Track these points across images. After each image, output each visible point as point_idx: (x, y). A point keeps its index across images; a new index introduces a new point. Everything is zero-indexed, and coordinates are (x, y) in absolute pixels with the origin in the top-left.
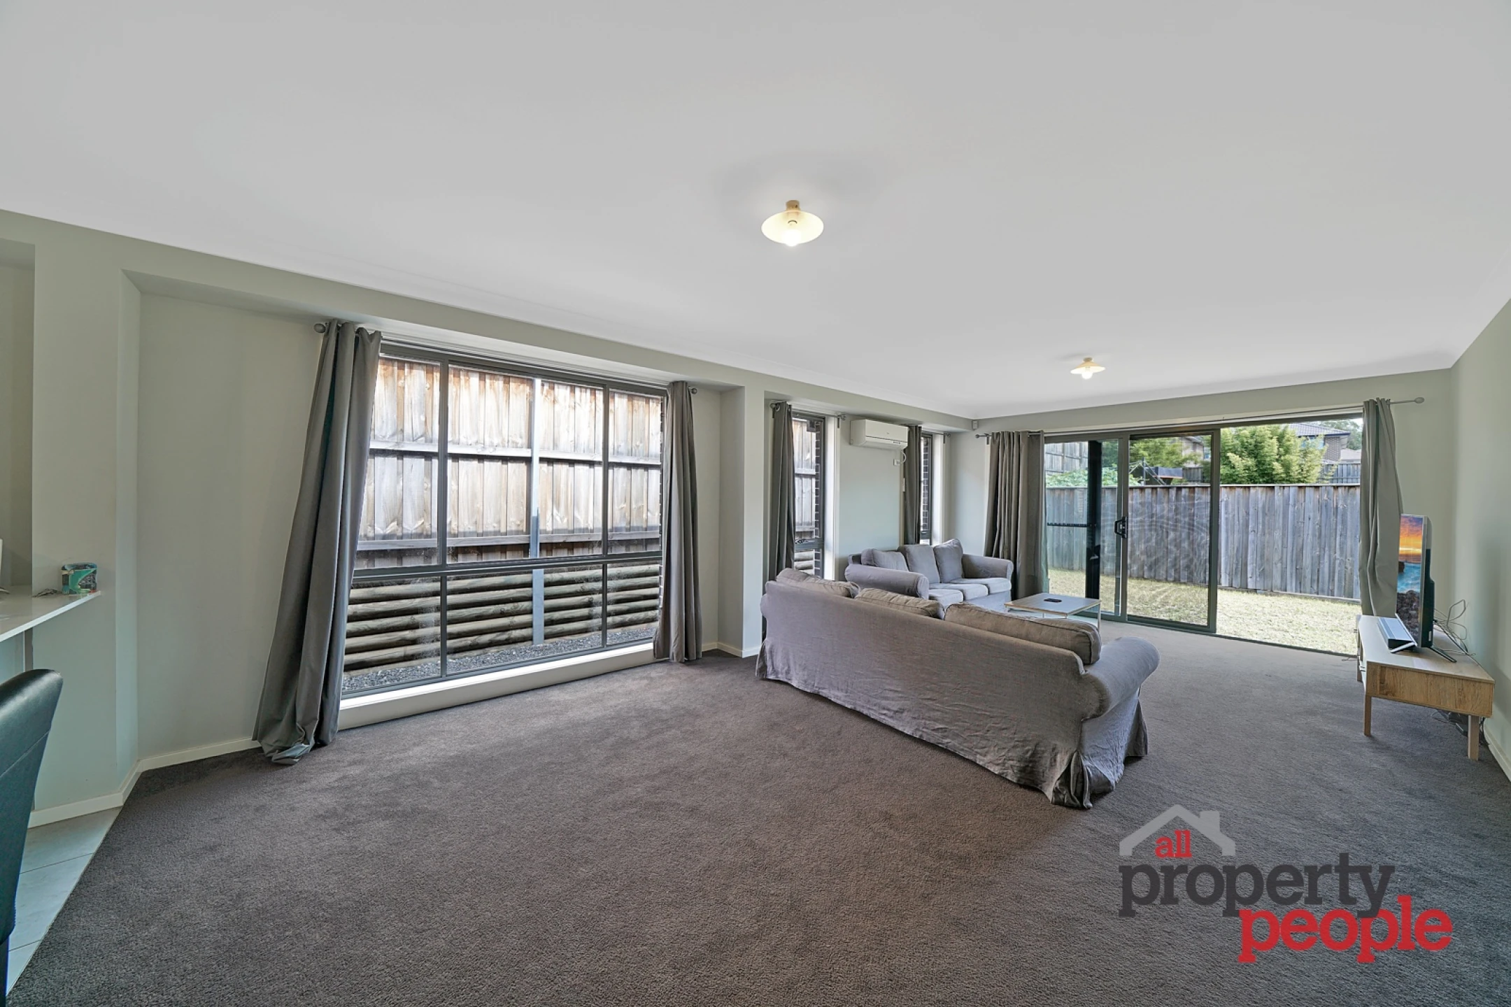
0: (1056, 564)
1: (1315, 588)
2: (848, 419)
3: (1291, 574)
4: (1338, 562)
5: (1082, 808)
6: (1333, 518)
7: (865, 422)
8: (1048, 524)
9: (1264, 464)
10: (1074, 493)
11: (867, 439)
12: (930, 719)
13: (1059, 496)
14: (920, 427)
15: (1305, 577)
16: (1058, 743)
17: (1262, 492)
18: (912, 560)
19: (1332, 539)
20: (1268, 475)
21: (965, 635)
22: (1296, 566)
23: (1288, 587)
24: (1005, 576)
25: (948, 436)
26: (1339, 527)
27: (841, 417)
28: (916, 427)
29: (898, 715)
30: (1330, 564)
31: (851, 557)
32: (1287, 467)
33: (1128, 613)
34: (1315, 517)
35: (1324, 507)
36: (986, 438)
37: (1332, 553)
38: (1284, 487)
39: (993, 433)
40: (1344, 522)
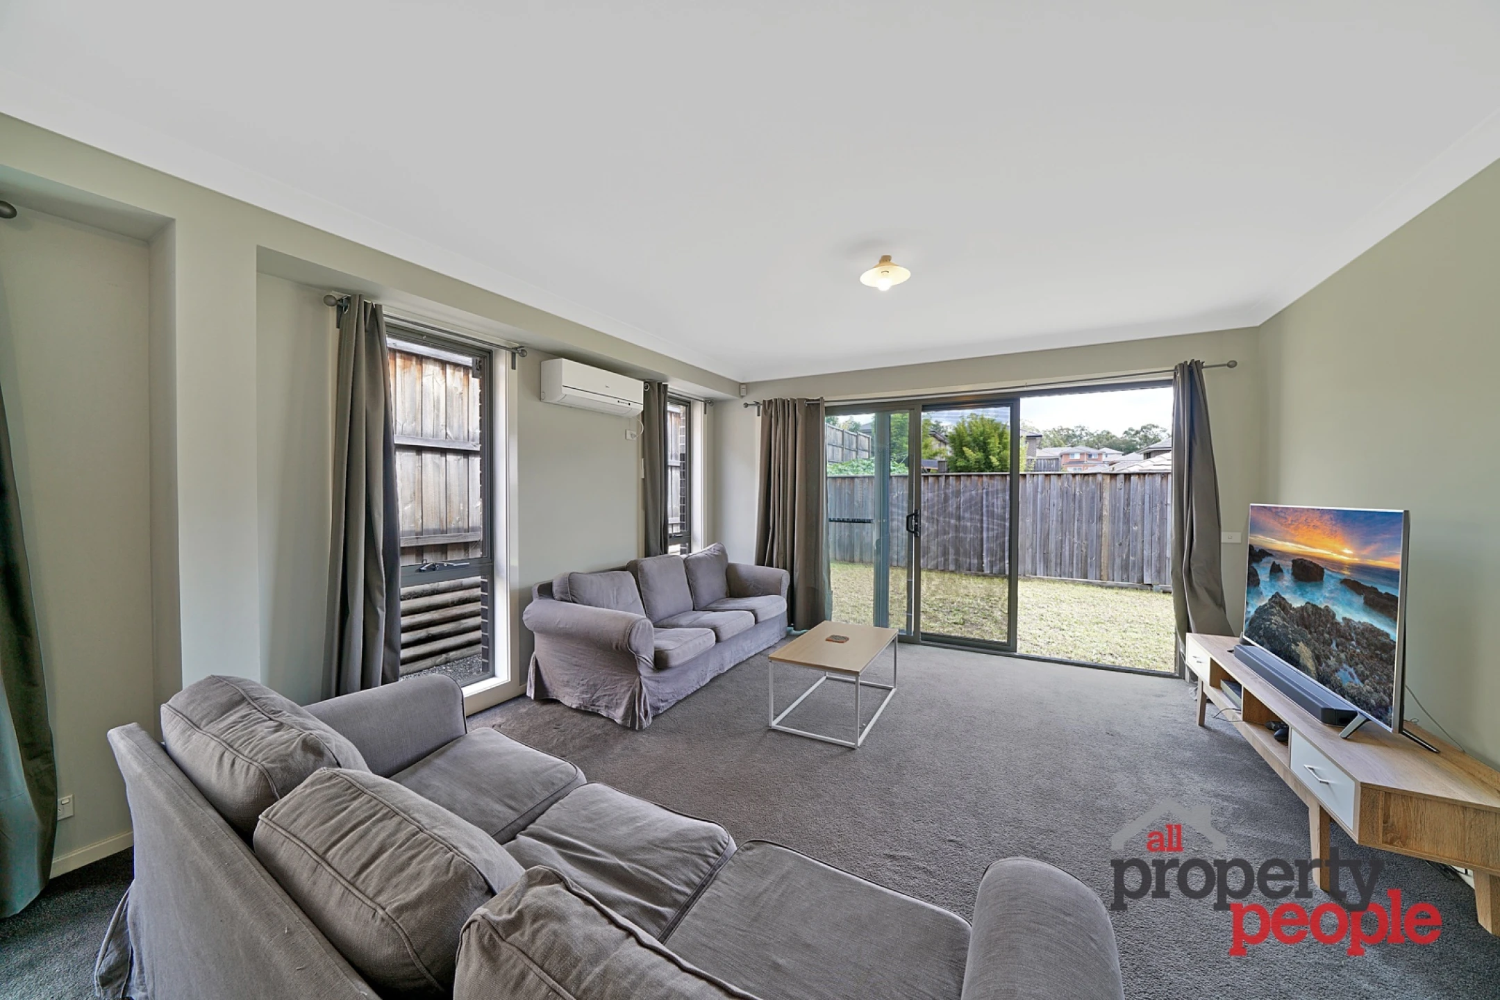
0: (838, 557)
1: (1059, 570)
2: (530, 354)
3: (1040, 559)
4: (1076, 545)
6: (1072, 504)
7: (561, 362)
8: (830, 520)
10: (854, 482)
11: (565, 392)
13: (841, 484)
14: (667, 385)
15: (1051, 561)
18: (647, 582)
19: (1072, 524)
23: (1038, 572)
24: (779, 593)
25: (709, 402)
26: (1077, 512)
27: (518, 351)
28: (659, 384)
30: (1070, 548)
31: (537, 587)
33: (922, 630)
34: (1058, 504)
35: (1065, 495)
36: (756, 408)
37: (1071, 537)
39: (764, 401)
40: (1080, 508)
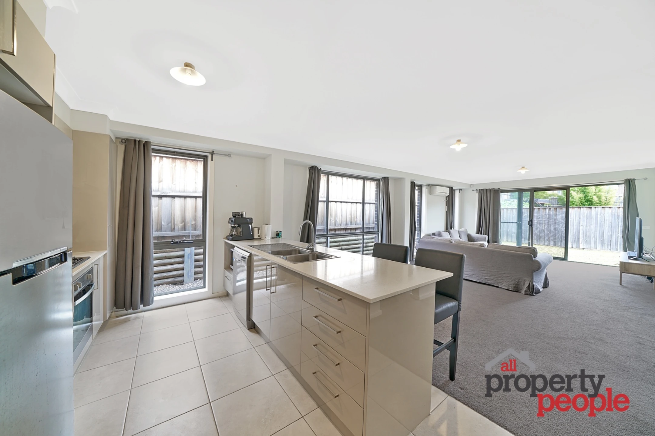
1: (609, 248)
2: (430, 186)
3: (599, 242)
5: (533, 295)
6: (617, 220)
7: (436, 187)
8: (502, 222)
9: (588, 196)
10: (512, 210)
11: (437, 193)
12: (483, 276)
13: (506, 211)
15: (605, 243)
16: (526, 278)
17: (586, 210)
19: (617, 228)
20: (590, 201)
21: (496, 251)
22: (601, 239)
23: (598, 248)
25: (460, 190)
26: (620, 223)
27: (427, 185)
28: (452, 188)
29: (471, 276)
30: (616, 238)
32: (599, 197)
34: (609, 220)
35: (613, 216)
36: (476, 191)
37: (617, 234)
38: (596, 207)
39: (479, 189)
